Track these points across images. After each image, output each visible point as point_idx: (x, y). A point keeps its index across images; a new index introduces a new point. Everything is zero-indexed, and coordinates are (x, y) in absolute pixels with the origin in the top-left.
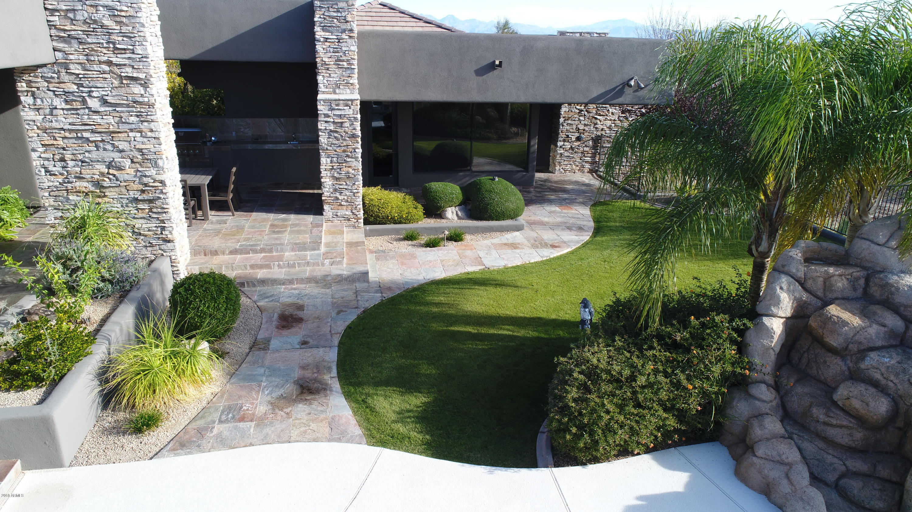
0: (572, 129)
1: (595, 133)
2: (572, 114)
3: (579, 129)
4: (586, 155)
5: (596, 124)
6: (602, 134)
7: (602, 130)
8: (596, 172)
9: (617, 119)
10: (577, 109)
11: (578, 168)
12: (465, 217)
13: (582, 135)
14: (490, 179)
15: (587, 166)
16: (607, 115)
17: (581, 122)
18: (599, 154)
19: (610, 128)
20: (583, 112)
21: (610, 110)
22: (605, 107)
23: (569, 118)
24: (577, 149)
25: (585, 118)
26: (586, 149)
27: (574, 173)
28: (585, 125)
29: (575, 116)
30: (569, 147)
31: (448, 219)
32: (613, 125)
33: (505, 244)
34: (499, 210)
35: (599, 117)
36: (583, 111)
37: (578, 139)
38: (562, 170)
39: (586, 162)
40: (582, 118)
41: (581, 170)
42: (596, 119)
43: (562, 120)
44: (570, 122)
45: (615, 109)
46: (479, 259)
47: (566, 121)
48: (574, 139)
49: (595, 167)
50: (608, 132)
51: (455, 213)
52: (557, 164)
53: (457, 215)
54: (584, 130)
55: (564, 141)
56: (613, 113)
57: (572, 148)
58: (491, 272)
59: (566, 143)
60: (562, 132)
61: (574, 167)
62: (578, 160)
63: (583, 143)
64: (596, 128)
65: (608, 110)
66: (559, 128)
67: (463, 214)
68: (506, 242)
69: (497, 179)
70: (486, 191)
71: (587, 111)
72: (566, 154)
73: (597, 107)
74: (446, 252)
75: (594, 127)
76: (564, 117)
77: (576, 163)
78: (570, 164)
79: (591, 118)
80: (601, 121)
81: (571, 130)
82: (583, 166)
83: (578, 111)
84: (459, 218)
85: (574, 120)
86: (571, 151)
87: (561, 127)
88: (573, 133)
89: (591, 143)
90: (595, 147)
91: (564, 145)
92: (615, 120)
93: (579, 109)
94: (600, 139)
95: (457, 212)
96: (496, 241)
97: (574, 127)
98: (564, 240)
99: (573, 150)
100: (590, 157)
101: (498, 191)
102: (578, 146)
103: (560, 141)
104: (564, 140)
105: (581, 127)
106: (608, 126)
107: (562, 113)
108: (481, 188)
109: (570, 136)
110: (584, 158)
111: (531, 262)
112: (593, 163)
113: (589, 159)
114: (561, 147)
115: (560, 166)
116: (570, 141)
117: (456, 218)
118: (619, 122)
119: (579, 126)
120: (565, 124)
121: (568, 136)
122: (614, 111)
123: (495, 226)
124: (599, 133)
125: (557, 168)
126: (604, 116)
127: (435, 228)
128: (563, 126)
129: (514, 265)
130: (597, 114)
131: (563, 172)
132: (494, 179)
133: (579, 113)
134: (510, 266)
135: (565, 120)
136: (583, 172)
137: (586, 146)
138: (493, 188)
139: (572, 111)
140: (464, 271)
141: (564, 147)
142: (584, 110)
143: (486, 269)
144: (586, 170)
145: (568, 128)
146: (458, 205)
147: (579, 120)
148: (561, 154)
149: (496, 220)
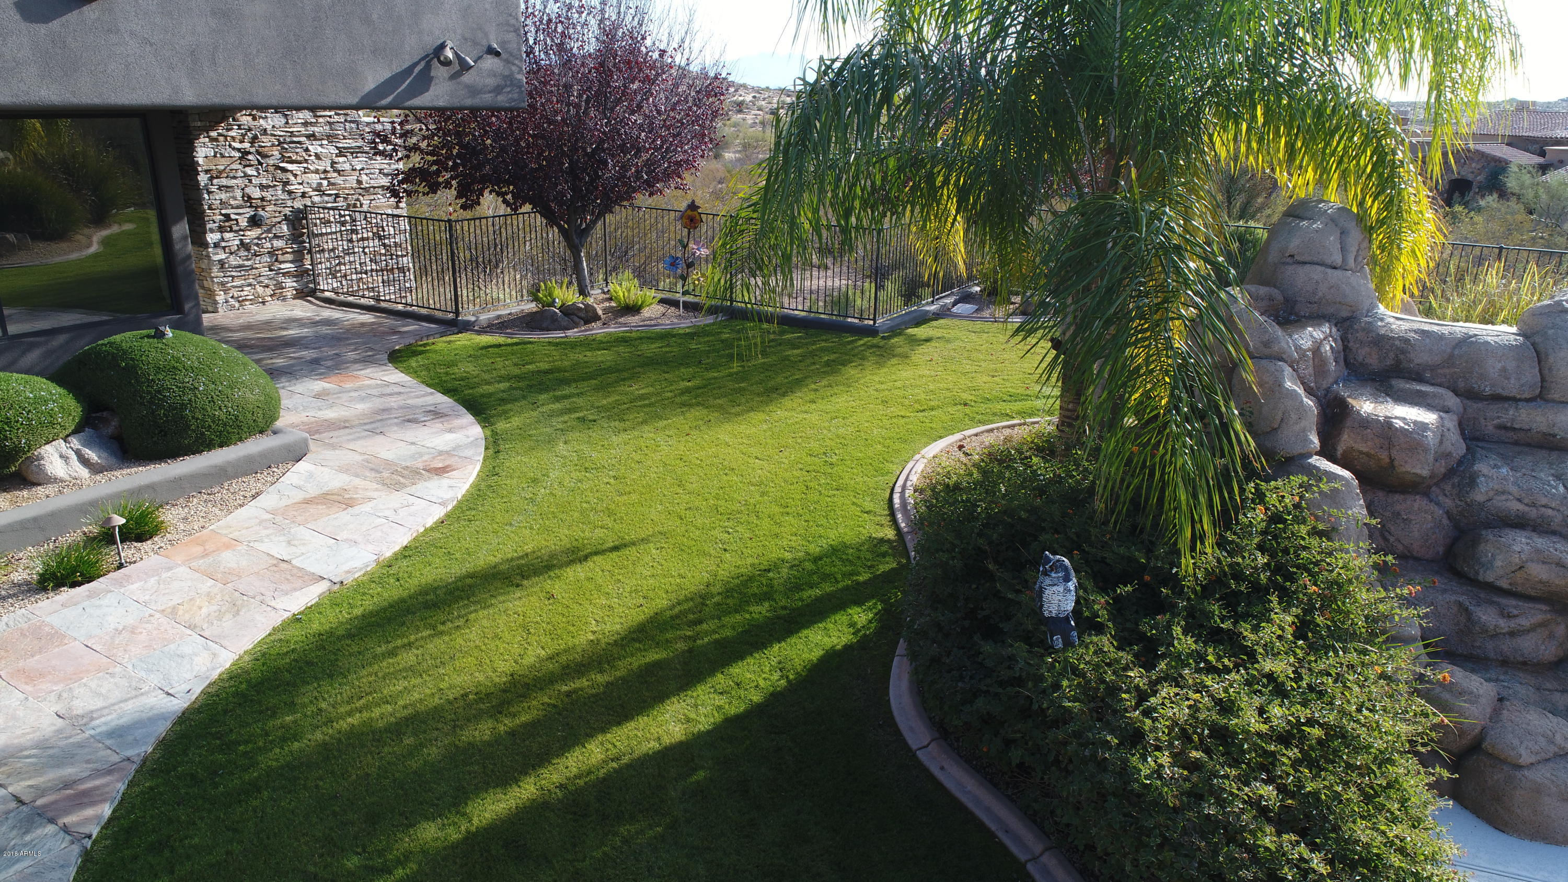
0: (235, 198)
1: (289, 203)
2: (223, 161)
3: (249, 197)
4: (281, 258)
5: (286, 183)
6: (306, 206)
7: (304, 195)
8: (313, 293)
9: (329, 169)
10: (234, 149)
11: (269, 291)
12: (113, 461)
13: (262, 213)
14: (149, 336)
15: (290, 283)
16: (306, 161)
17: (250, 181)
18: (310, 252)
19: (319, 189)
20: (250, 157)
21: (310, 148)
22: (299, 143)
23: (221, 172)
24: (257, 245)
25: (257, 170)
26: (278, 244)
27: (263, 303)
28: (262, 187)
29: (234, 166)
30: (237, 242)
31: (55, 480)
32: (325, 183)
33: (307, 502)
34: (223, 417)
35: (289, 167)
36: (250, 153)
37: (255, 222)
38: (232, 302)
39: (284, 274)
40: (250, 171)
41: (278, 293)
42: (284, 170)
43: (203, 179)
44: (224, 182)
45: (321, 145)
46: (284, 565)
47: (215, 181)
48: (244, 223)
49: (308, 282)
50: (317, 199)
51: (74, 457)
52: (216, 287)
53: (84, 461)
54: (263, 199)
55: (221, 229)
56: (317, 156)
57: (243, 245)
58: (359, 587)
59: (227, 235)
60: (210, 208)
61: (260, 290)
62: (265, 271)
63: (269, 231)
64: (290, 193)
65: (307, 150)
66: (200, 200)
67: (105, 455)
68: (299, 496)
69: (169, 333)
70: (158, 370)
71: (259, 153)
72: (234, 261)
73: (280, 143)
74: (153, 580)
75: (284, 191)
76: (207, 172)
77: (262, 279)
78: (250, 285)
79: (271, 169)
80: (295, 176)
81: (232, 202)
82: (280, 286)
83: (238, 155)
84: (95, 469)
85: (235, 178)
86: (243, 253)
87: (206, 196)
88: (238, 207)
89: (285, 227)
90: (296, 237)
91: (223, 239)
92: (325, 171)
93: (239, 150)
94: (306, 218)
95: (78, 453)
96: (269, 500)
97: (239, 194)
98: (441, 448)
99: (248, 250)
100: (291, 262)
101: (196, 364)
102: (258, 238)
103: (212, 231)
104: (220, 227)
105: (256, 193)
106: (314, 186)
107: (201, 161)
108: (135, 367)
109: (233, 217)
110: (277, 265)
111: (428, 526)
112: (300, 274)
113: (288, 267)
114: (216, 245)
115: (226, 291)
116: (235, 228)
117: (84, 472)
118: (335, 175)
119: (247, 190)
120: (214, 189)
121: (227, 217)
122: (320, 149)
123: (229, 463)
124: (298, 204)
125: (220, 297)
126: (300, 163)
127: (35, 520)
128: (209, 193)
129: (397, 548)
130: (283, 159)
131: (237, 305)
132: (160, 335)
133: (240, 158)
134: (388, 554)
135: (211, 179)
136: (284, 300)
137: (276, 237)
138: (178, 360)
139: (223, 156)
140: (277, 619)
141: (223, 244)
142: (252, 150)
143: (337, 586)
144: (289, 293)
145: (223, 196)
146: (75, 432)
147: (246, 175)
148: (222, 263)
149: (221, 446)
